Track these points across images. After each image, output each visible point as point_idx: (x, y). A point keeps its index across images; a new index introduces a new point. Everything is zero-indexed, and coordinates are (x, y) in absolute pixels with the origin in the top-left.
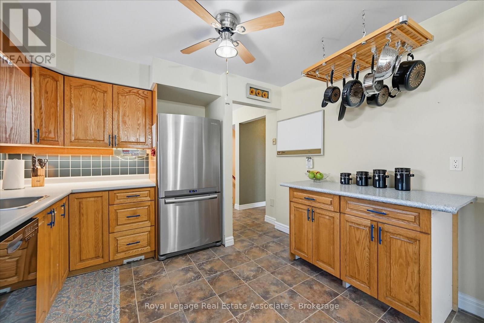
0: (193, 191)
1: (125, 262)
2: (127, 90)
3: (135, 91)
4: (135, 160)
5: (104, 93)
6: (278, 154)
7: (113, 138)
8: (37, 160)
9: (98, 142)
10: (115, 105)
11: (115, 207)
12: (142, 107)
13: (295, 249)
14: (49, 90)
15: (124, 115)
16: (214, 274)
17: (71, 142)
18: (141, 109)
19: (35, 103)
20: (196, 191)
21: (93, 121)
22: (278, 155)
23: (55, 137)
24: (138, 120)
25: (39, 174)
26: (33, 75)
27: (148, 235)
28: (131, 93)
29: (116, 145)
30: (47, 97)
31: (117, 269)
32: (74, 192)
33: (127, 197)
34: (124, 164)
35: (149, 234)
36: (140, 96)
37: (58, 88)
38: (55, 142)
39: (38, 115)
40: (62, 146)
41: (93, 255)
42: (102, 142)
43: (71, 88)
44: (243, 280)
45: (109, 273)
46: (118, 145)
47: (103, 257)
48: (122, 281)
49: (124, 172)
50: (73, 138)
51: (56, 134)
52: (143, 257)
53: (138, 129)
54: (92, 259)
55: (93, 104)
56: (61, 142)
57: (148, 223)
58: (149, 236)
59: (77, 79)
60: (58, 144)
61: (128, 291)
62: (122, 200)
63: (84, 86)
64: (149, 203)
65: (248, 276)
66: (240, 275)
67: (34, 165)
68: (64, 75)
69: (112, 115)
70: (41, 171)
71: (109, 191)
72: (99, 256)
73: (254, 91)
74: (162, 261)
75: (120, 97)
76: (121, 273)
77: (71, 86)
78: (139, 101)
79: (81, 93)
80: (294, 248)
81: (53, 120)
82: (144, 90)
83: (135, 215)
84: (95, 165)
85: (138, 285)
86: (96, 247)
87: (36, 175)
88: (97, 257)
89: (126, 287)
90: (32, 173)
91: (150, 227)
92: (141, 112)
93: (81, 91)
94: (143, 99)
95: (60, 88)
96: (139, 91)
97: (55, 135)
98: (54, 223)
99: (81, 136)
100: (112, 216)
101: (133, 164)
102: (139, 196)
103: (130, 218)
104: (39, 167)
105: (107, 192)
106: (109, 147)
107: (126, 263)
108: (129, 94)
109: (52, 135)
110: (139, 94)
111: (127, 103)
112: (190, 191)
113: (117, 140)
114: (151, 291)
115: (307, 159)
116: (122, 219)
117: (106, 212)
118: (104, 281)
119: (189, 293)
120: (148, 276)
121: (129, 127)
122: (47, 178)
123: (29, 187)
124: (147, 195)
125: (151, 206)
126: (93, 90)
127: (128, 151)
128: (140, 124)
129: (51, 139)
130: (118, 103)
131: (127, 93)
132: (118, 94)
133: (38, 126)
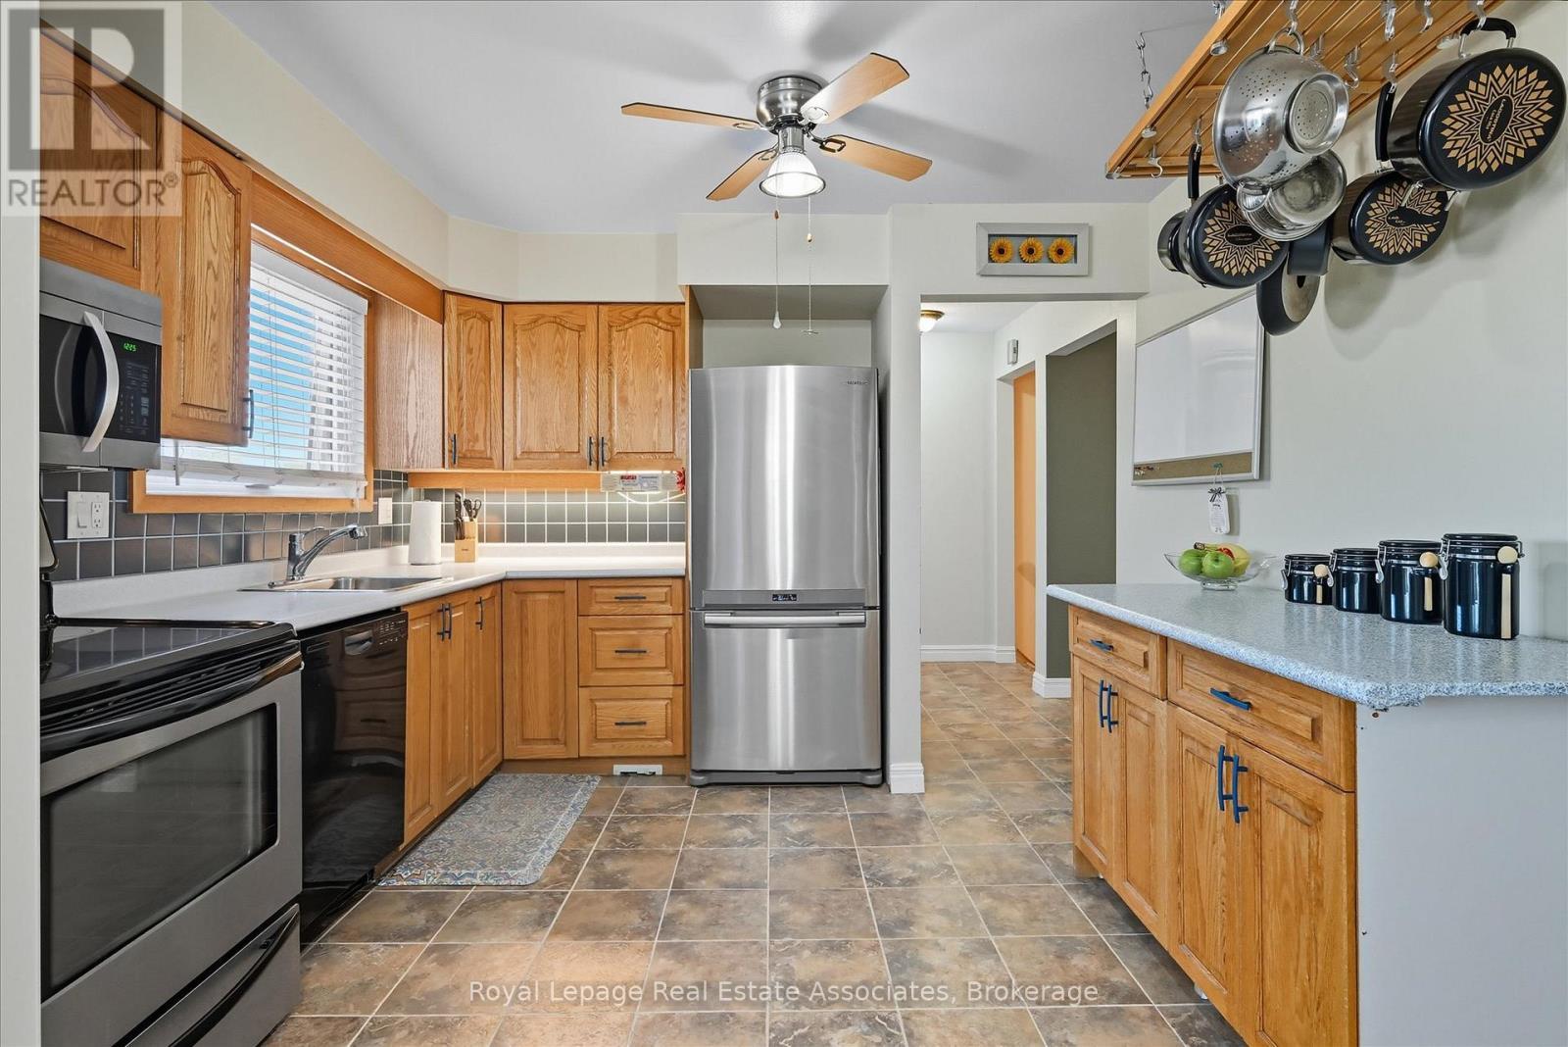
0: (785, 596)
1: (618, 769)
2: (629, 313)
3: (649, 311)
4: (661, 502)
5: (579, 332)
6: (1135, 478)
7: (598, 445)
8: (462, 503)
9: (567, 456)
10: (605, 357)
11: (592, 622)
12: (667, 354)
13: (1084, 834)
14: (475, 346)
15: (623, 382)
16: (802, 845)
17: (516, 459)
18: (663, 361)
19: (450, 379)
20: (794, 596)
21: (557, 403)
22: (1136, 482)
23: (486, 450)
24: (656, 390)
25: (466, 534)
26: (447, 318)
27: (666, 709)
28: (640, 321)
29: (605, 463)
30: (471, 360)
31: (594, 780)
32: (510, 576)
33: (616, 598)
34: (638, 514)
35: (669, 707)
36: (660, 324)
37: (492, 335)
38: (485, 461)
39: (454, 403)
40: (498, 469)
41: (544, 732)
42: (575, 456)
43: (515, 332)
44: (866, 878)
45: (575, 783)
46: (609, 461)
47: (565, 744)
48: (591, 806)
49: (638, 536)
50: (519, 453)
51: (488, 443)
52: (658, 769)
53: (656, 414)
54: (544, 741)
55: (557, 362)
56: (497, 461)
57: (665, 677)
58: (669, 711)
59: (526, 307)
60: (491, 466)
61: (590, 826)
62: (605, 607)
63: (540, 322)
64: (669, 621)
65: (890, 875)
66: (866, 868)
67: (458, 514)
68: (503, 303)
69: (595, 384)
70: (472, 527)
71: (578, 579)
72: (558, 739)
73: (1010, 244)
74: (699, 787)
75: (615, 334)
76: (598, 791)
77: (515, 325)
78: (657, 338)
79: (534, 340)
80: (1082, 832)
81: (481, 411)
82: (670, 306)
83: (636, 649)
84: (556, 515)
85: (616, 821)
86: (551, 714)
87: (462, 537)
88: (555, 740)
89: (590, 819)
90: (454, 532)
91: (671, 688)
92: (663, 368)
93: (534, 335)
94: (668, 330)
95: (496, 336)
96: (657, 311)
97: (485, 445)
98: (449, 632)
99: (534, 444)
100: (586, 645)
101: (658, 514)
102: (644, 598)
103: (624, 655)
104: (466, 519)
105: (575, 582)
106: (590, 469)
107: (619, 774)
108: (634, 323)
109: (479, 446)
110: (659, 319)
111: (629, 350)
112: (775, 596)
113: (606, 448)
114: (633, 841)
115: (1211, 495)
116: (606, 657)
117: (572, 630)
118: (557, 795)
119: (707, 867)
120: (645, 811)
121: (635, 412)
122: (485, 545)
123: (451, 562)
124: (664, 599)
125: (673, 631)
126: (558, 329)
127: (633, 478)
128: (661, 402)
129: (478, 455)
130: (610, 353)
131: (630, 320)
132: (611, 327)
133: (456, 429)
